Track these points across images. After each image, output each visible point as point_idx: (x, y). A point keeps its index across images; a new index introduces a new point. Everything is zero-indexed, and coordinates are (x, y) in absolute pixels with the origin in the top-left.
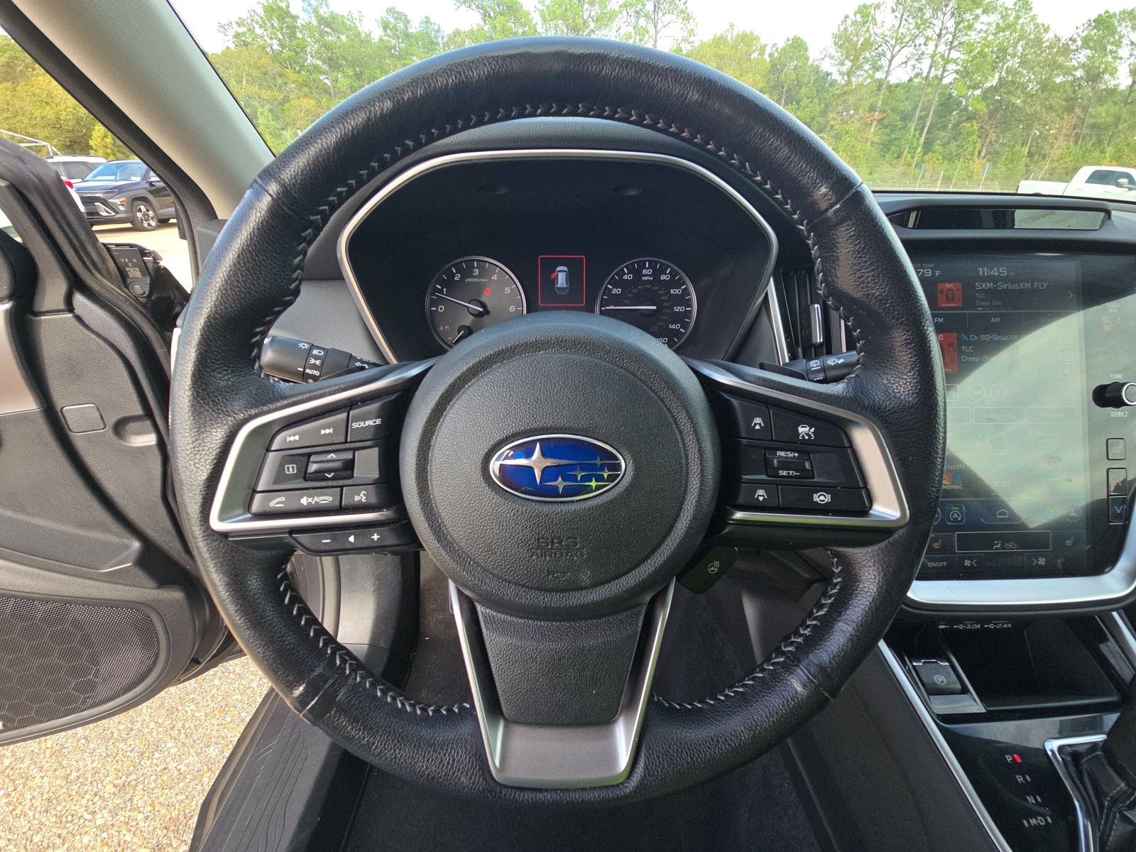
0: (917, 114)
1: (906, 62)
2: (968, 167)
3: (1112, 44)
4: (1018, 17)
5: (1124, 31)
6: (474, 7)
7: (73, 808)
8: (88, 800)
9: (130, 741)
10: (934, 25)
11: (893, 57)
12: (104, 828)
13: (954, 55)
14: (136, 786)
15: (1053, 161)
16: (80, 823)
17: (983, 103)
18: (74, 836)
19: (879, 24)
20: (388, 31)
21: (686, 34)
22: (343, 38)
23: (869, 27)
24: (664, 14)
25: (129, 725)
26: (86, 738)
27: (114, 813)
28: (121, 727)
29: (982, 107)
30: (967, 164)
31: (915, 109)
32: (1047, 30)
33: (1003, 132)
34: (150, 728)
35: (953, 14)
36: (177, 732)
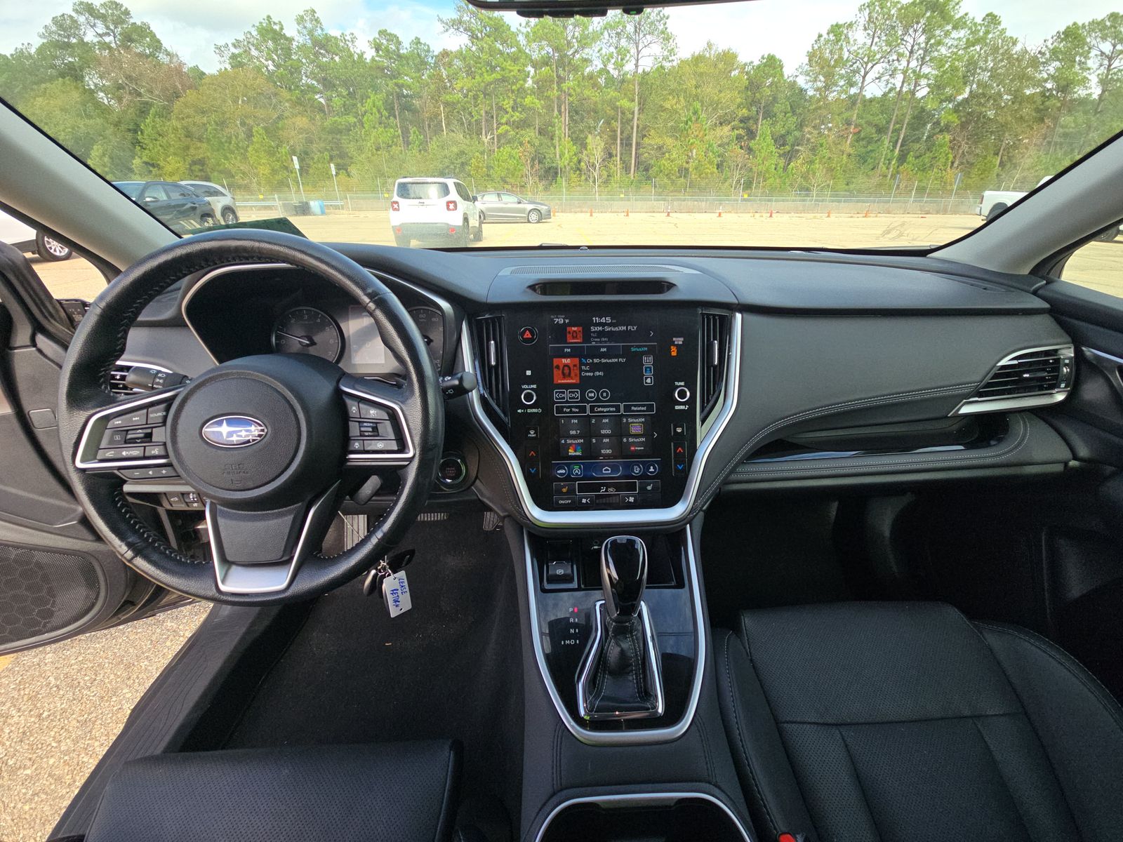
0: (891, 127)
1: (879, 78)
2: (942, 177)
3: (1081, 55)
4: (987, 33)
5: (1094, 42)
6: (462, 29)
7: (43, 738)
8: (56, 732)
9: (93, 689)
10: (906, 41)
11: (866, 73)
12: (66, 753)
13: (926, 70)
14: (96, 721)
15: (1023, 170)
16: (48, 749)
17: (954, 115)
18: (42, 759)
19: (852, 42)
20: (380, 52)
21: (666, 53)
22: (337, 59)
23: (842, 45)
24: (644, 35)
25: (93, 677)
26: (57, 687)
27: (76, 742)
28: (87, 678)
29: (954, 120)
30: (940, 175)
31: (888, 122)
32: (1015, 43)
33: (976, 143)
34: (111, 678)
35: (924, 31)
36: (132, 681)
